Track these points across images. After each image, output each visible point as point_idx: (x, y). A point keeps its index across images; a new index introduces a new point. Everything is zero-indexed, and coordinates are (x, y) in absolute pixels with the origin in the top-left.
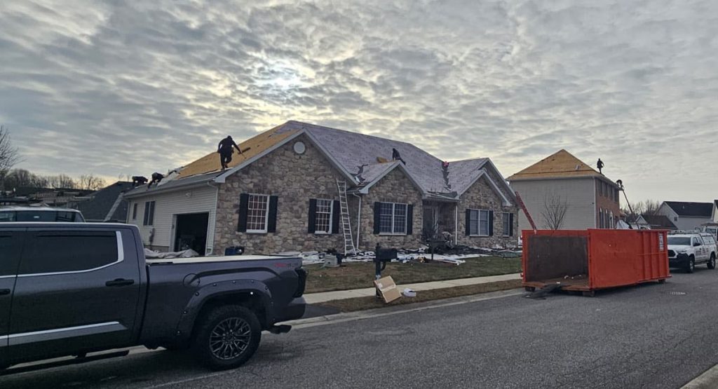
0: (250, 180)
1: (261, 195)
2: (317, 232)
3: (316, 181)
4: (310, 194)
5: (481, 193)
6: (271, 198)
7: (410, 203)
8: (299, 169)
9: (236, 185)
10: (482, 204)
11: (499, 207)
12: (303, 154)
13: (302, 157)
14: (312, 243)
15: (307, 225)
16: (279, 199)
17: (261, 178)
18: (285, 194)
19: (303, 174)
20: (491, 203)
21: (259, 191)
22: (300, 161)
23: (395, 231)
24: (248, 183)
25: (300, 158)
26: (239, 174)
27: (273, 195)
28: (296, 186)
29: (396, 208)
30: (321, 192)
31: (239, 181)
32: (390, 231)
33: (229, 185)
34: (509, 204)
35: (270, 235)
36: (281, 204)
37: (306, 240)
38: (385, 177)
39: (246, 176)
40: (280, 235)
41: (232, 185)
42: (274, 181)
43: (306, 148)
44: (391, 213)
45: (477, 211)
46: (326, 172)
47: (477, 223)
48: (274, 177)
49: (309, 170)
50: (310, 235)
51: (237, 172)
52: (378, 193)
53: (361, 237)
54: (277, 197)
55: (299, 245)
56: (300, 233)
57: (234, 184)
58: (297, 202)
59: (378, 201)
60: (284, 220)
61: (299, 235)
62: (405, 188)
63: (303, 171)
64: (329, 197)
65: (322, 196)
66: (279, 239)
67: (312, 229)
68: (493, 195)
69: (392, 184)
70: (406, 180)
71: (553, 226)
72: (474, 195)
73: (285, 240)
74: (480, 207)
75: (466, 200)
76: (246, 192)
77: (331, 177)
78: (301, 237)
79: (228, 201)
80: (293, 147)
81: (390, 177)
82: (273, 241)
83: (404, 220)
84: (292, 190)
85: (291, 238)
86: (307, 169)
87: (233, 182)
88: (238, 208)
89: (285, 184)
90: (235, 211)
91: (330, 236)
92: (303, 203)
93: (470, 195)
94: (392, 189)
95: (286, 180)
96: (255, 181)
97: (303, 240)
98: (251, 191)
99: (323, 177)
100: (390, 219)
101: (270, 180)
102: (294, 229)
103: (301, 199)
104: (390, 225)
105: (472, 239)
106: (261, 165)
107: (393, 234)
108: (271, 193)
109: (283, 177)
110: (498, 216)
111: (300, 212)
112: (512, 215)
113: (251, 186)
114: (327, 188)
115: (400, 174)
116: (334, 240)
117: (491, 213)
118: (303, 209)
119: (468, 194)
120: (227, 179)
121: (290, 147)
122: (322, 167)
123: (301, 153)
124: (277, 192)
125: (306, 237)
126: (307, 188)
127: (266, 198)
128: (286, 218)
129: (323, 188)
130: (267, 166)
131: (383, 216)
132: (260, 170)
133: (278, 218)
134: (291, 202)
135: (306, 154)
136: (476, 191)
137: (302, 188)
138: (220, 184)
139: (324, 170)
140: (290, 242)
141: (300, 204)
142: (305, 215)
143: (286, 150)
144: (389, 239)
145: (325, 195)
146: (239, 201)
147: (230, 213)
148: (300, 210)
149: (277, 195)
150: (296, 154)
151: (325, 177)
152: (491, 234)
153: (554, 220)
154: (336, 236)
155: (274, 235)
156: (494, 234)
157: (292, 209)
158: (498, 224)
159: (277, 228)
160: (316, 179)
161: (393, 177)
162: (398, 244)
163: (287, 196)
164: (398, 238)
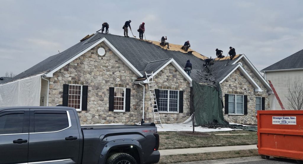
0: (69, 75)
1: (77, 85)
2: (115, 111)
3: (113, 75)
4: (109, 84)
5: (237, 82)
6: (83, 86)
7: (181, 90)
8: (101, 66)
9: (60, 78)
10: (239, 90)
11: (252, 93)
12: (104, 56)
13: (104, 58)
14: (112, 118)
15: (108, 106)
16: (88, 88)
17: (76, 73)
18: (93, 84)
19: (104, 70)
20: (245, 89)
21: (75, 82)
22: (102, 61)
23: (170, 110)
24: (68, 77)
25: (102, 59)
26: (62, 71)
27: (85, 85)
28: (100, 78)
29: (170, 93)
30: (117, 83)
31: (63, 76)
32: (166, 110)
33: (56, 79)
34: (260, 90)
35: (84, 112)
36: (90, 91)
37: (107, 116)
38: (161, 71)
39: (66, 72)
40: (90, 112)
41: (58, 78)
42: (85, 76)
43: (106, 51)
44: (167, 97)
45: (235, 95)
46: (120, 69)
47: (234, 105)
48: (85, 73)
49: (109, 67)
50: (110, 113)
51: (60, 70)
52: (157, 83)
53: (145, 114)
54: (87, 87)
55: (103, 119)
56: (103, 111)
57: (59, 78)
58: (101, 89)
59: (157, 88)
60: (92, 102)
61: (103, 113)
62: (177, 78)
63: (105, 68)
64: (123, 86)
65: (118, 85)
66: (89, 115)
67: (111, 108)
68: (247, 83)
69: (167, 76)
70: (177, 73)
71: (296, 108)
72: (231, 83)
73: (93, 116)
74: (236, 92)
75: (225, 87)
76: (67, 83)
77: (124, 72)
78: (104, 114)
79: (55, 89)
80: (97, 52)
81: (166, 71)
82: (85, 117)
83: (177, 102)
84: (97, 81)
85: (98, 115)
86: (107, 67)
87: (58, 76)
88: (62, 94)
89: (92, 77)
90: (60, 96)
91: (124, 113)
92: (105, 90)
93: (228, 83)
94: (167, 80)
95: (93, 74)
96: (73, 75)
97: (106, 116)
98: (70, 82)
99: (119, 72)
100: (167, 102)
101: (82, 74)
102: (99, 108)
103: (103, 87)
104: (166, 105)
105: (231, 117)
106: (76, 65)
107: (169, 112)
108: (83, 84)
109: (91, 72)
110: (251, 99)
111: (103, 97)
112: (264, 99)
113: (70, 79)
114: (121, 80)
115: (173, 69)
116: (128, 116)
117: (246, 97)
118: (105, 95)
119: (227, 83)
120: (54, 74)
121: (95, 51)
122: (117, 65)
123: (103, 55)
124: (88, 83)
125: (107, 114)
126: (107, 80)
127: (80, 87)
128: (94, 101)
129: (118, 80)
130: (80, 65)
131: (162, 99)
132: (75, 68)
133: (88, 101)
134: (97, 89)
135: (106, 56)
136: (233, 80)
137: (104, 80)
138: (49, 78)
139: (119, 67)
140: (97, 117)
141: (103, 91)
142: (107, 99)
143: (92, 53)
144: (165, 116)
145: (120, 85)
146: (63, 90)
147: (57, 97)
148: (103, 95)
149: (87, 85)
150: (99, 56)
151: (120, 72)
152: (246, 113)
153: (297, 104)
154: (128, 113)
155: (86, 112)
156: (248, 113)
157: (97, 94)
158: (252, 105)
159: (88, 108)
160: (113, 73)
161: (168, 70)
162: (172, 120)
163: (94, 86)
164: (172, 115)
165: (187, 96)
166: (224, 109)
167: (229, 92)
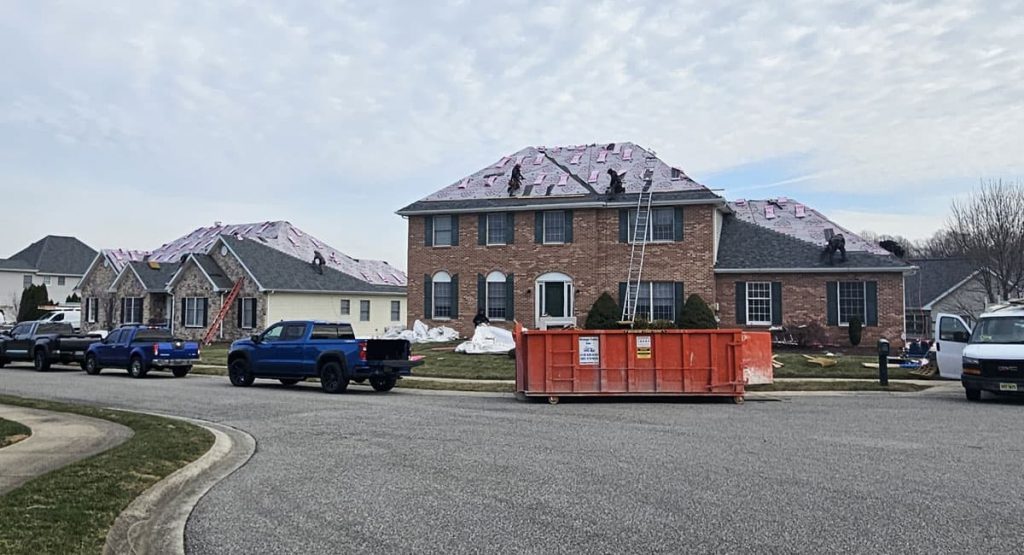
165: (146, 303)
166: (180, 319)
167: (187, 295)
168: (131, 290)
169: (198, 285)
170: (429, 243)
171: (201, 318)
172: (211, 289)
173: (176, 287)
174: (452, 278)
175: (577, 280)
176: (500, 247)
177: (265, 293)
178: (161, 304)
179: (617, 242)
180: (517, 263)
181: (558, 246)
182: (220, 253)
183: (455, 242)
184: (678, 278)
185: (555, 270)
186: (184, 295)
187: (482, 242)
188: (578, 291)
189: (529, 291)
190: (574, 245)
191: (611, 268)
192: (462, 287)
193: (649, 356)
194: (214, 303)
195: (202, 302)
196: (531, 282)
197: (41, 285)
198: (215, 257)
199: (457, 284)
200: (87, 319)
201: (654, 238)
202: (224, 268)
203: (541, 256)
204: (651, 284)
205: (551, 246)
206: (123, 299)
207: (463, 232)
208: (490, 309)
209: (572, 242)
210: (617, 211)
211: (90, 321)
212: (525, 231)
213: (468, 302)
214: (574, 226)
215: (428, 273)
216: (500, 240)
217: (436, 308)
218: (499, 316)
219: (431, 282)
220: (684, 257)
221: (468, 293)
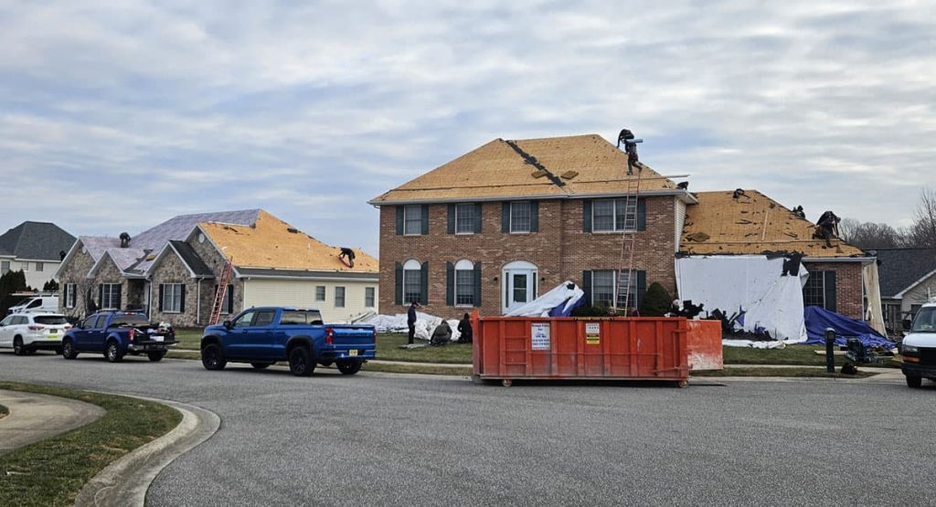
165: (124, 289)
166: (158, 305)
167: (165, 281)
168: (109, 277)
169: (176, 272)
170: (400, 232)
171: (178, 304)
172: (189, 275)
173: (154, 273)
174: (422, 266)
175: (541, 268)
176: (468, 236)
177: (242, 279)
178: (139, 290)
179: (581, 232)
180: (484, 252)
181: (525, 235)
182: (197, 240)
183: (425, 231)
184: (640, 266)
185: (521, 258)
186: (161, 281)
187: (451, 231)
188: (543, 279)
189: (496, 279)
190: (539, 234)
191: (576, 257)
192: (432, 273)
193: (598, 342)
194: (191, 290)
195: (179, 289)
196: (498, 269)
197: (18, 270)
198: (192, 244)
199: (427, 272)
200: (65, 305)
201: (618, 228)
202: (201, 255)
203: (508, 245)
204: (614, 273)
205: (516, 235)
206: (101, 285)
207: (433, 222)
208: (458, 296)
209: (537, 231)
210: (582, 202)
211: (68, 306)
212: (492, 221)
213: (438, 287)
214: (540, 215)
215: (399, 261)
216: (468, 230)
217: (407, 294)
218: (467, 303)
219: (402, 271)
220: (647, 246)
221: (437, 280)
